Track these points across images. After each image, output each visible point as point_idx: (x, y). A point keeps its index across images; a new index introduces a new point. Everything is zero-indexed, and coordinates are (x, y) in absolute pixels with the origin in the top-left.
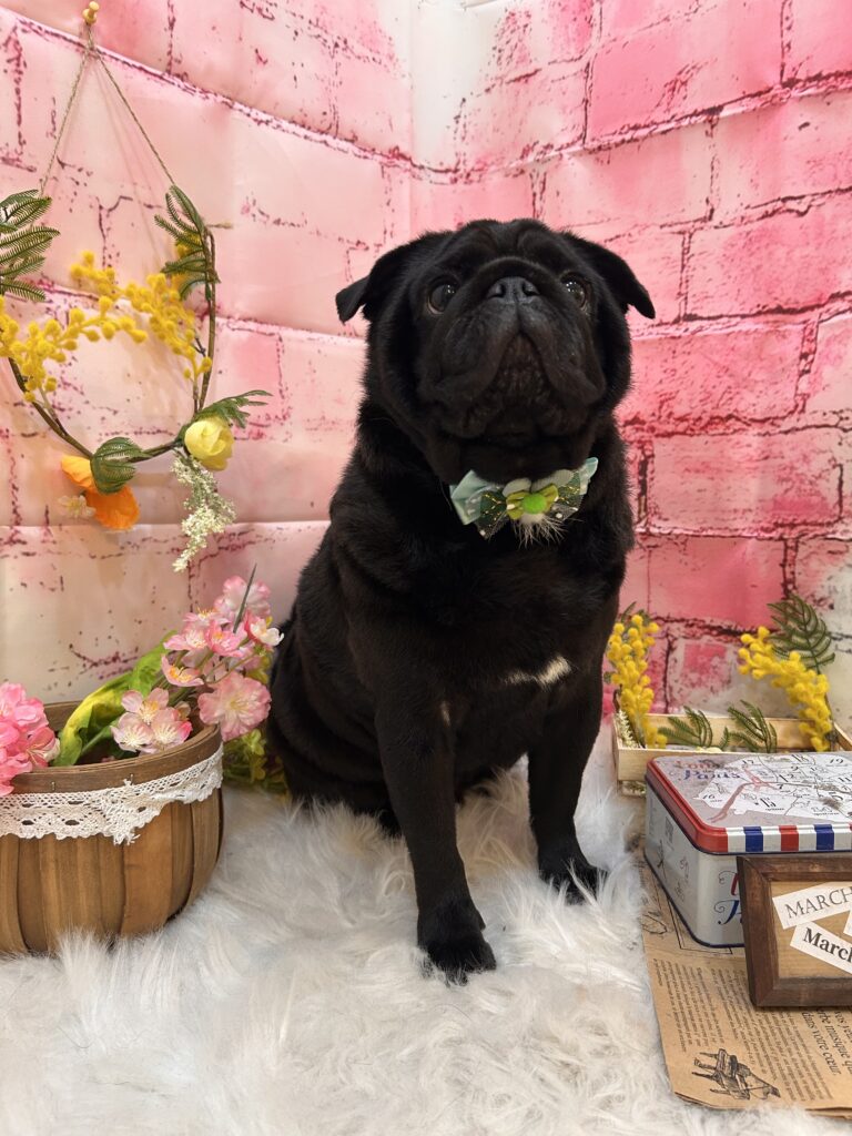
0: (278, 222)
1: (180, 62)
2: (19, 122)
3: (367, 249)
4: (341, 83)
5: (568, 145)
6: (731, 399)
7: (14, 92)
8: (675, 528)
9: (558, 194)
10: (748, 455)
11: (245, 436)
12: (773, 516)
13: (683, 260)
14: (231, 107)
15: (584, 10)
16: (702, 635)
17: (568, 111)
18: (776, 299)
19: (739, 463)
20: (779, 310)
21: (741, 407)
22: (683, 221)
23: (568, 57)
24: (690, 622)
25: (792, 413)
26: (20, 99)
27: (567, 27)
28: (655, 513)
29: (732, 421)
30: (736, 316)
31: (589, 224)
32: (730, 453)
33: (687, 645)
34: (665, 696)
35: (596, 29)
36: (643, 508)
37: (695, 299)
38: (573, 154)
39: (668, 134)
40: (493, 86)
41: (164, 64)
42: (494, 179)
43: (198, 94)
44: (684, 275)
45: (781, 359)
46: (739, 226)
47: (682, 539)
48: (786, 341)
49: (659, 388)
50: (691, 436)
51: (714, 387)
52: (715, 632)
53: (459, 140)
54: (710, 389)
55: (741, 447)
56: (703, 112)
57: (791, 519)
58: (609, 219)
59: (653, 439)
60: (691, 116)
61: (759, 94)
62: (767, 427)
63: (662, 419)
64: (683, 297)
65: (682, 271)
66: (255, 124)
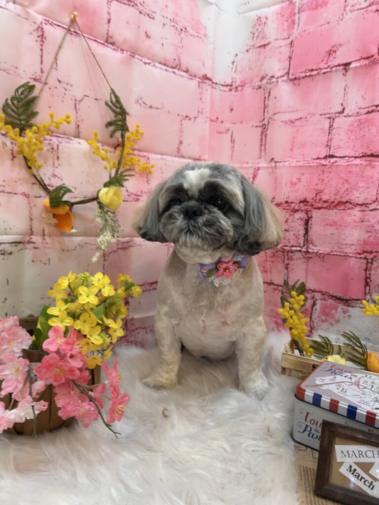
0: (151, 107)
1: (111, 37)
2: (42, 63)
3: (190, 119)
4: (183, 46)
5: (281, 77)
6: (348, 194)
7: (40, 50)
8: (320, 250)
9: (275, 98)
10: (354, 219)
11: (131, 200)
12: (363, 248)
13: (329, 130)
14: (133, 57)
15: (291, 17)
16: (328, 299)
17: (282, 61)
18: (371, 150)
19: (350, 223)
20: (372, 155)
21: (352, 198)
22: (330, 113)
23: (283, 37)
24: (324, 293)
25: (374, 202)
26: (42, 53)
27: (283, 24)
28: (311, 243)
29: (348, 204)
30: (352, 157)
31: (289, 112)
32: (346, 218)
33: (322, 304)
34: (311, 325)
35: (296, 26)
36: (306, 240)
37: (333, 148)
38: (283, 81)
39: (326, 74)
40: (250, 49)
41: (105, 38)
42: (248, 90)
43: (119, 51)
44: (330, 137)
45: (372, 178)
46: (356, 116)
47: (322, 255)
48: (374, 169)
49: (316, 187)
50: (329, 209)
51: (341, 188)
52: (334, 299)
53: (233, 71)
54: (339, 189)
55: (352, 216)
56: (343, 65)
57: (370, 249)
58: (297, 111)
59: (313, 210)
60: (337, 66)
61: (368, 58)
62: (364, 208)
63: (317, 201)
64: (329, 147)
65: (329, 135)
66: (144, 64)
